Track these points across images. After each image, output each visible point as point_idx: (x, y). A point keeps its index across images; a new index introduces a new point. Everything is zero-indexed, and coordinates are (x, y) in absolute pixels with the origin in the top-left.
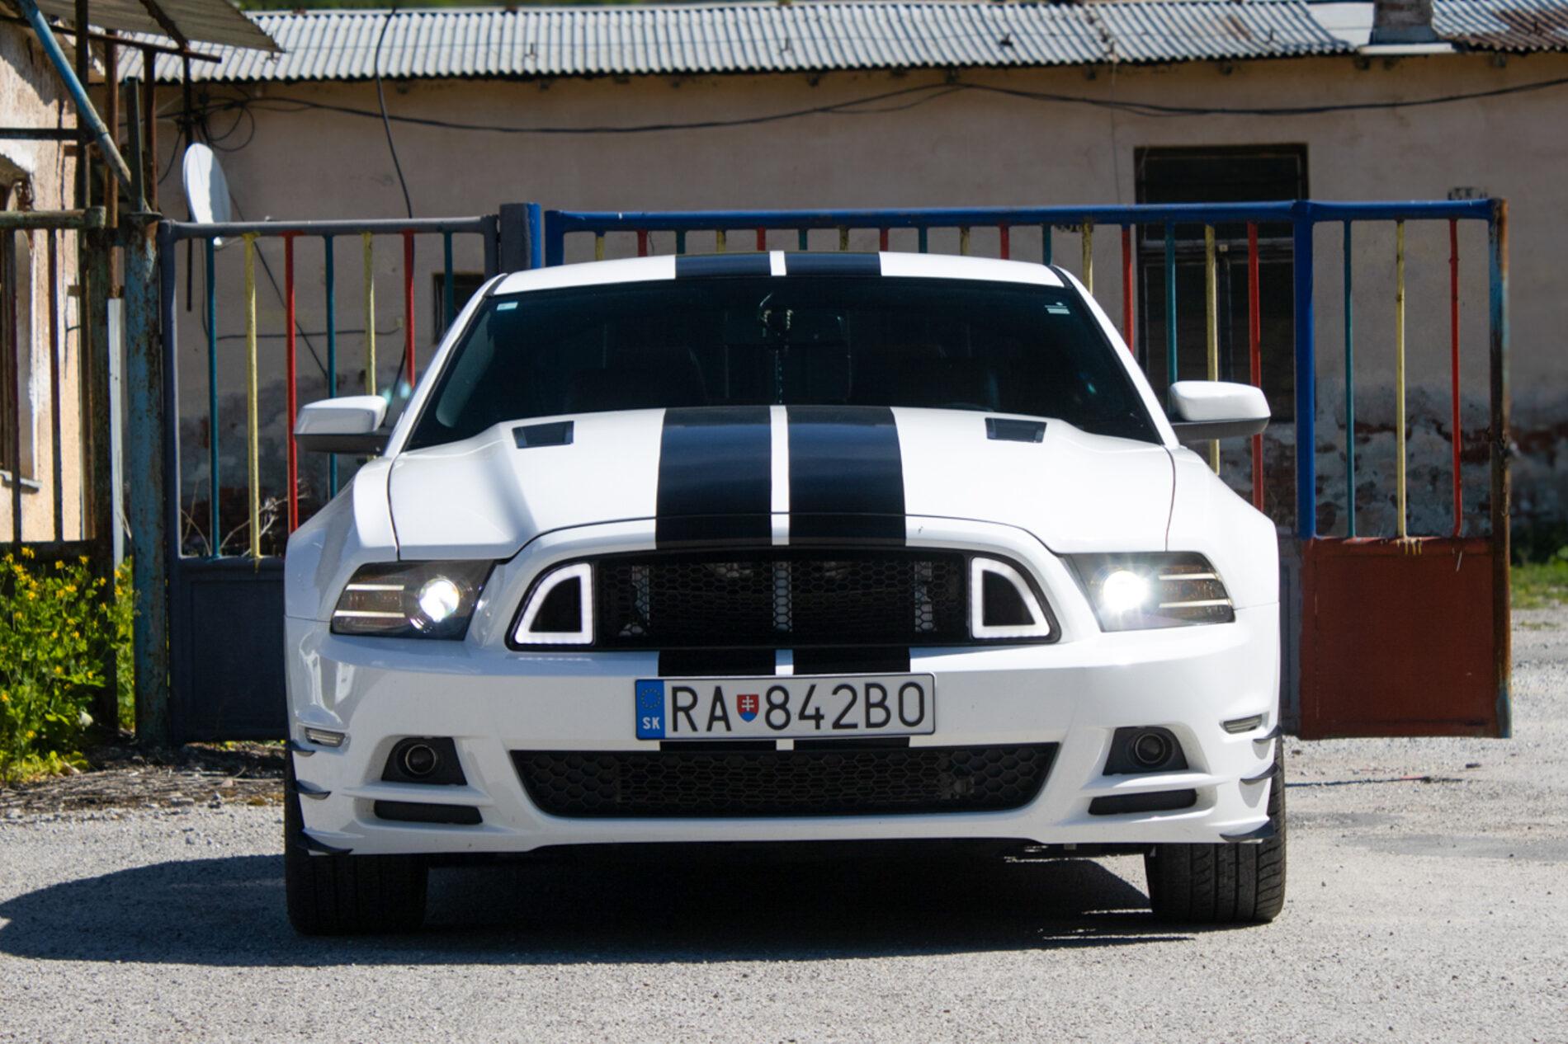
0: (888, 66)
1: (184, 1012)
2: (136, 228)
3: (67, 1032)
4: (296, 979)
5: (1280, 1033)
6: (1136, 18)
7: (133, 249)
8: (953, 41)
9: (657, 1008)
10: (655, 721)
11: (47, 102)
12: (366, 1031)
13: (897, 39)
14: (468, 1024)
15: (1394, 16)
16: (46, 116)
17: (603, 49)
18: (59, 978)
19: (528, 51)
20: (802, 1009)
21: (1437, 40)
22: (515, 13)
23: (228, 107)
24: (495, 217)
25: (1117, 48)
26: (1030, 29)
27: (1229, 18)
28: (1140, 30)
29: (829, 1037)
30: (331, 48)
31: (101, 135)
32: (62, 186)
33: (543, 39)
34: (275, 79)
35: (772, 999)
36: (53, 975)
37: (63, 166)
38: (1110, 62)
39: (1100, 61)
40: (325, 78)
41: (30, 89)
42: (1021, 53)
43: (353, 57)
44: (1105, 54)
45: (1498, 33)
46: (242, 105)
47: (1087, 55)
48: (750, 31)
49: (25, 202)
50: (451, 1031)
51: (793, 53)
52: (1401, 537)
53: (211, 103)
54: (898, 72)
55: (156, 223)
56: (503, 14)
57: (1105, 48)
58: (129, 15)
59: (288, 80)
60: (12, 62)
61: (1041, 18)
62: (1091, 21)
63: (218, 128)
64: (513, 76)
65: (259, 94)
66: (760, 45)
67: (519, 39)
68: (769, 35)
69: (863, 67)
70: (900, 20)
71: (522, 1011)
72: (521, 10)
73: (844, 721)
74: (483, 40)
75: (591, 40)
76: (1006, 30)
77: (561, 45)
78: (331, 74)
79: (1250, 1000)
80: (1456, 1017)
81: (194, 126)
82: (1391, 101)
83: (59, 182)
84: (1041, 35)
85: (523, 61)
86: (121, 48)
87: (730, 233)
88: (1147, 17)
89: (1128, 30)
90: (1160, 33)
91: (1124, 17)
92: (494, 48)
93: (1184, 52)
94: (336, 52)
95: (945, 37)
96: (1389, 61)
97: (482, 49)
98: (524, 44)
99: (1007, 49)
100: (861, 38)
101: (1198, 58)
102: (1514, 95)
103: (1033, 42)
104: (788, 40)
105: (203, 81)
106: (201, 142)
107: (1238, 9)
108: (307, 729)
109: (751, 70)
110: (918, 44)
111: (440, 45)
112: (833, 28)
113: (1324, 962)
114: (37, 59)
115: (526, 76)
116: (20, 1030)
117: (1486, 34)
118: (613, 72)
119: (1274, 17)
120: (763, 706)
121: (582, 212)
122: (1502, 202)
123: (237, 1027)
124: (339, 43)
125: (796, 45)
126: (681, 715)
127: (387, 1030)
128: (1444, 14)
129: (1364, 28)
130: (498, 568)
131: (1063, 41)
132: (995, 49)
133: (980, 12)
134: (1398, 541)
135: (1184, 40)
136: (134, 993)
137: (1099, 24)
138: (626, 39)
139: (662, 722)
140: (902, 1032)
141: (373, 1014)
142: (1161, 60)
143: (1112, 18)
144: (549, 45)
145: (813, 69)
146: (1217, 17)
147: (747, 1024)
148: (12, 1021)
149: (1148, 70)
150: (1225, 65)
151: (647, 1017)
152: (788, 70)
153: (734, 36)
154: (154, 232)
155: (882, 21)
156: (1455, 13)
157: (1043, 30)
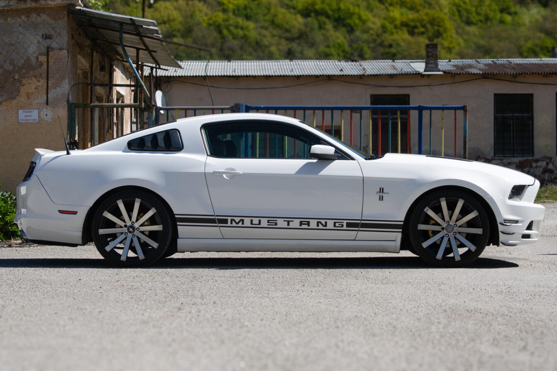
0: (315, 75)
1: (171, 293)
2: (150, 108)
3: (145, 297)
4: (196, 285)
5: (438, 303)
6: (371, 65)
7: (150, 113)
8: (329, 70)
9: (285, 293)
11: (128, 80)
12: (216, 298)
13: (317, 69)
14: (240, 297)
15: (430, 65)
16: (128, 82)
17: (250, 70)
18: (140, 283)
19: (233, 70)
20: (320, 294)
21: (439, 71)
22: (230, 62)
23: (165, 82)
24: (233, 107)
25: (367, 72)
26: (347, 67)
27: (392, 65)
28: (372, 68)
29: (329, 302)
30: (189, 69)
31: (143, 86)
32: (131, 99)
33: (237, 68)
34: (176, 76)
35: (312, 291)
36: (138, 283)
37: (131, 94)
38: (365, 75)
39: (363, 75)
40: (188, 76)
41: (124, 76)
42: (345, 73)
43: (194, 71)
44: (364, 73)
45: (453, 70)
46: (169, 82)
47: (360, 73)
48: (283, 67)
49: (123, 102)
50: (237, 298)
51: (293, 72)
53: (162, 81)
54: (317, 77)
55: (155, 107)
56: (228, 62)
57: (364, 72)
58: (148, 59)
59: (179, 76)
60: (120, 70)
61: (349, 65)
62: (361, 66)
63: (163, 87)
64: (230, 76)
65: (172, 79)
66: (286, 70)
67: (231, 68)
68: (288, 68)
69: (309, 75)
70: (317, 65)
71: (253, 294)
72: (232, 61)
74: (223, 68)
75: (247, 68)
76: (341, 67)
77: (241, 69)
78: (189, 75)
79: (427, 294)
80: (478, 299)
81: (158, 86)
82: (428, 85)
83: (130, 98)
84: (349, 69)
85: (232, 73)
86: (145, 67)
87: (288, 111)
88: (373, 65)
89: (369, 68)
90: (376, 68)
91: (368, 65)
92: (226, 70)
93: (382, 73)
94: (190, 70)
95: (328, 69)
96: (429, 76)
97: (223, 70)
98: (232, 69)
99: (342, 72)
100: (309, 69)
101: (385, 75)
102: (457, 84)
103: (348, 70)
104: (292, 69)
105: (160, 76)
106: (159, 90)
107: (394, 63)
109: (284, 76)
110: (322, 70)
111: (213, 69)
112: (302, 67)
113: (441, 284)
114: (126, 70)
115: (233, 76)
116: (133, 296)
117: (450, 70)
118: (253, 76)
119: (402, 65)
121: (253, 106)
122: (466, 106)
123: (185, 297)
124: (190, 68)
125: (294, 70)
127: (221, 298)
128: (441, 65)
129: (423, 68)
131: (354, 70)
132: (339, 72)
133: (335, 63)
135: (382, 70)
136: (158, 288)
137: (362, 66)
138: (255, 68)
140: (346, 301)
141: (217, 294)
142: (377, 75)
143: (365, 65)
144: (238, 69)
145: (298, 76)
146: (389, 65)
147: (308, 298)
148: (131, 294)
149: (373, 77)
150: (391, 76)
151: (283, 296)
152: (292, 76)
153: (280, 68)
154: (155, 108)
155: (313, 65)
156: (443, 65)
157: (350, 67)
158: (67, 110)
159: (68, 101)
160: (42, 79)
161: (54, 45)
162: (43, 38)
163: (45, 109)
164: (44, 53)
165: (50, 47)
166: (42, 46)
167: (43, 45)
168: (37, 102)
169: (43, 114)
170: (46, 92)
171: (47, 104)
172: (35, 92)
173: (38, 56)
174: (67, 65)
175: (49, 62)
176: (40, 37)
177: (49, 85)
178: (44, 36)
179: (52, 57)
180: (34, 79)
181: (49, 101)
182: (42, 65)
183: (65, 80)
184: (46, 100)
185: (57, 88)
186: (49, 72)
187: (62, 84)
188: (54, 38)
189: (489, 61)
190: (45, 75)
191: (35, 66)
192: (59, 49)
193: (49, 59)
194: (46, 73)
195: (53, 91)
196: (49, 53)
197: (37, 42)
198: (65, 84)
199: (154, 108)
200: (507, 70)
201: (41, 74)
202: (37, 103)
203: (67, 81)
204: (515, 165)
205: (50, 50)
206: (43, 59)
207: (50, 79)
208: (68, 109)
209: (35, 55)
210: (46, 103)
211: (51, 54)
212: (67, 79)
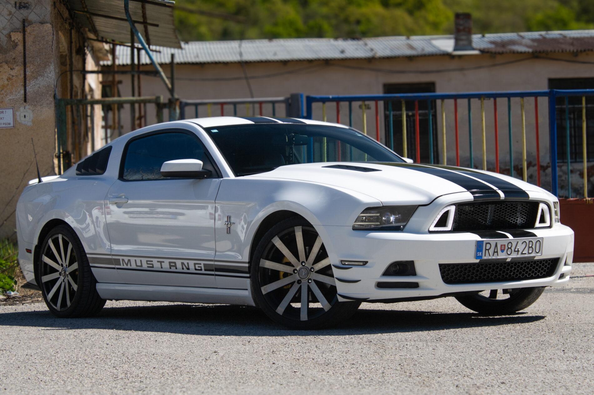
2: (173, 103)
6: (380, 44)
7: (172, 109)
8: (326, 51)
10: (480, 253)
13: (309, 51)
17: (218, 55)
19: (195, 55)
21: (474, 49)
24: (289, 98)
25: (377, 53)
26: (349, 47)
33: (199, 52)
38: (376, 58)
39: (372, 58)
42: (348, 55)
44: (373, 55)
45: (493, 48)
47: (367, 55)
48: (262, 49)
51: (277, 56)
52: (585, 198)
55: (179, 101)
57: (373, 53)
62: (367, 45)
64: (192, 63)
66: (267, 53)
67: (191, 52)
68: (269, 50)
69: (300, 60)
72: (190, 43)
73: (523, 253)
76: (342, 48)
77: (205, 53)
82: (460, 68)
84: (353, 50)
85: (195, 59)
88: (383, 43)
89: (379, 48)
90: (388, 48)
92: (184, 55)
93: (397, 54)
95: (323, 50)
97: (181, 55)
98: (194, 53)
100: (297, 51)
102: (498, 67)
103: (351, 52)
108: (342, 261)
112: (288, 48)
115: (196, 63)
117: (489, 48)
118: (223, 62)
119: (422, 43)
120: (506, 248)
125: (278, 53)
126: (487, 251)
128: (475, 42)
129: (452, 46)
130: (420, 208)
131: (360, 51)
132: (340, 54)
133: (331, 43)
134: (585, 199)
137: (369, 46)
138: (224, 51)
139: (482, 254)
142: (391, 57)
145: (285, 61)
146: (404, 43)
152: (277, 61)
153: (257, 50)
155: (303, 46)
156: (477, 42)
157: (353, 48)
158: (53, 108)
159: (55, 97)
160: (17, 66)
161: (32, 17)
162: (15, 7)
163: (22, 109)
164: (19, 29)
165: (27, 20)
166: (15, 18)
167: (17, 18)
168: (10, 98)
169: (20, 116)
170: (22, 83)
171: (25, 101)
172: (8, 84)
173: (10, 33)
174: (52, 45)
175: (26, 41)
176: (12, 6)
177: (27, 73)
178: (18, 5)
179: (31, 34)
180: (6, 66)
181: (27, 97)
182: (16, 45)
183: (49, 66)
184: (23, 96)
185: (39, 78)
186: (27, 55)
187: (46, 72)
188: (32, 8)
189: (536, 35)
190: (21, 59)
191: (5, 47)
192: (40, 23)
193: (26, 36)
194: (23, 57)
195: (33, 83)
196: (26, 28)
197: (8, 13)
198: (50, 72)
199: (178, 104)
200: (563, 46)
201: (14, 59)
202: (10, 100)
203: (52, 67)
204: (578, 173)
205: (26, 24)
206: (17, 37)
207: (28, 65)
208: (56, 106)
209: (5, 32)
210: (23, 99)
211: (28, 29)
212: (53, 64)
